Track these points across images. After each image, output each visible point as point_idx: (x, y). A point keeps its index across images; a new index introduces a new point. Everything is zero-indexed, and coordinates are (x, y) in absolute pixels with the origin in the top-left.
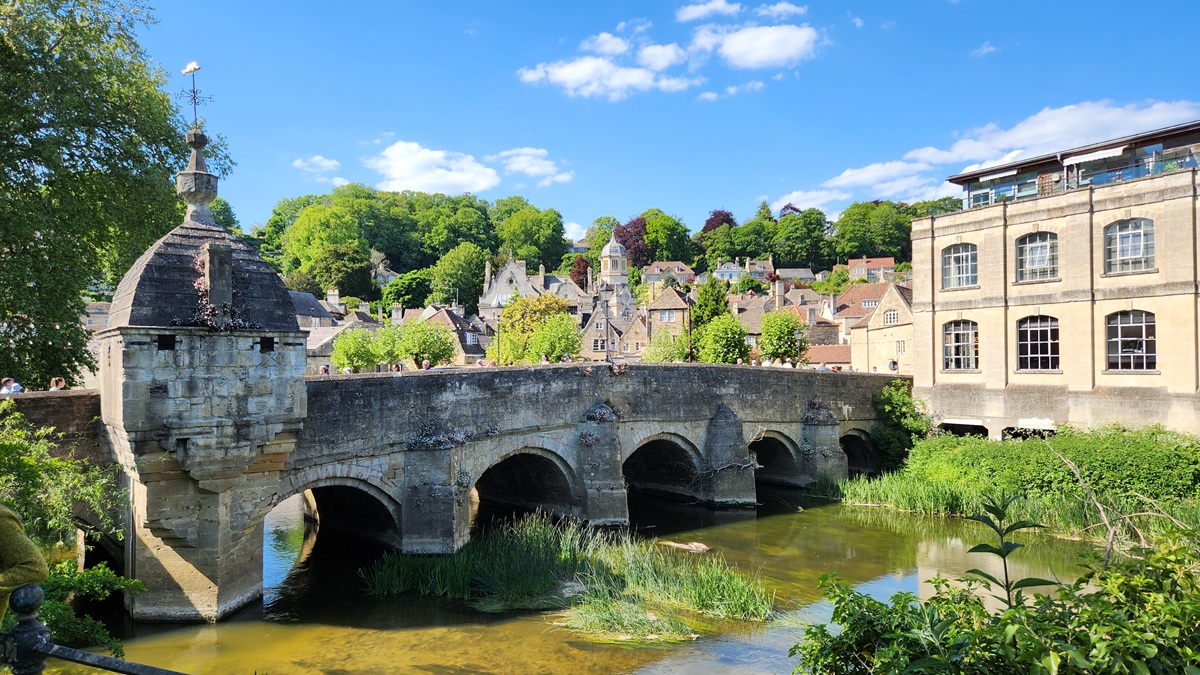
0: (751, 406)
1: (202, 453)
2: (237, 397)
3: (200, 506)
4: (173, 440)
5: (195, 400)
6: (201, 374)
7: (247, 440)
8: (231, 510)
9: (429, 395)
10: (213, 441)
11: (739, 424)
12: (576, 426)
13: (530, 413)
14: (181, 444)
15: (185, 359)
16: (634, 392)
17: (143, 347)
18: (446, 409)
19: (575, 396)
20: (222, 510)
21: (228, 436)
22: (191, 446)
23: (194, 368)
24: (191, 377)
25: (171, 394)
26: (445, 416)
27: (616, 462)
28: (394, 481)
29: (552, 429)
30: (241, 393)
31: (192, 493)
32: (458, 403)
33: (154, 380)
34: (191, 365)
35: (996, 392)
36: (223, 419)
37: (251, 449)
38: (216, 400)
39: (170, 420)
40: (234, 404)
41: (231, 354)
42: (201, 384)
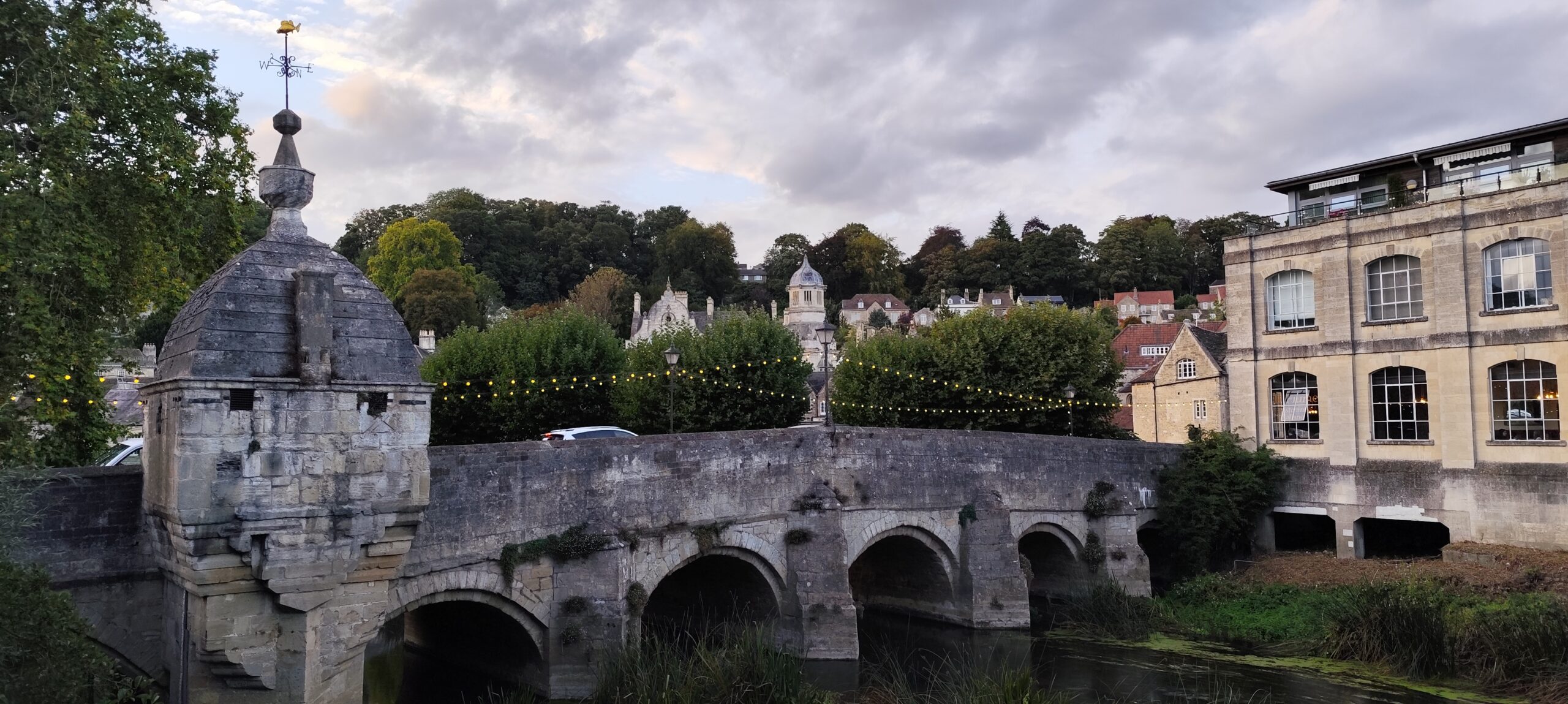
0: (1019, 489)
1: (286, 555)
2: (336, 476)
3: (280, 631)
4: (246, 536)
5: (277, 481)
6: (286, 443)
7: (348, 537)
8: (322, 636)
9: (588, 473)
10: (301, 539)
11: (1004, 514)
12: (786, 518)
13: (724, 498)
14: (257, 543)
15: (267, 423)
16: (864, 469)
17: (209, 405)
18: (611, 492)
19: (785, 473)
20: (310, 637)
21: (320, 532)
22: (270, 546)
23: (279, 436)
24: (274, 449)
25: (246, 472)
26: (610, 502)
27: (840, 566)
28: (539, 594)
29: (754, 520)
30: (341, 470)
31: (270, 611)
32: (628, 485)
33: (223, 452)
34: (274, 431)
35: (1345, 470)
36: (315, 508)
37: (352, 551)
38: (307, 481)
39: (244, 509)
40: (331, 485)
41: (330, 416)
42: (287, 457)
